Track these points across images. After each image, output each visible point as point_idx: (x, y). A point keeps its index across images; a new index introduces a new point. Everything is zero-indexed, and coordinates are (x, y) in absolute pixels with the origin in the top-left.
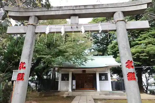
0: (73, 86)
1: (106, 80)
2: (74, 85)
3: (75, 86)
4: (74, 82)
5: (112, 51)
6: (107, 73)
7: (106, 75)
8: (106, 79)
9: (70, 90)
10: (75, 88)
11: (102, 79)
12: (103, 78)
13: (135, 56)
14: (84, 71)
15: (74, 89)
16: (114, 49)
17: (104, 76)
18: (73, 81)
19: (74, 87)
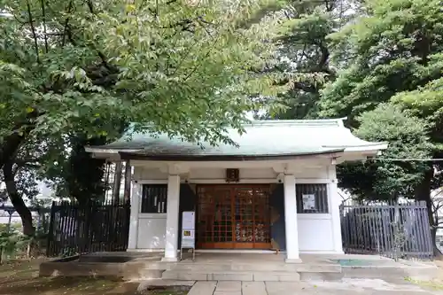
0: (184, 237)
1: (319, 212)
2: (188, 233)
3: (192, 237)
4: (189, 219)
5: (334, 104)
6: (325, 185)
7: (319, 192)
8: (322, 206)
9: (171, 254)
10: (192, 244)
11: (305, 208)
12: (310, 201)
13: (431, 121)
14: (233, 174)
15: (185, 250)
16: (345, 98)
17: (313, 197)
18: (185, 214)
19: (189, 242)
